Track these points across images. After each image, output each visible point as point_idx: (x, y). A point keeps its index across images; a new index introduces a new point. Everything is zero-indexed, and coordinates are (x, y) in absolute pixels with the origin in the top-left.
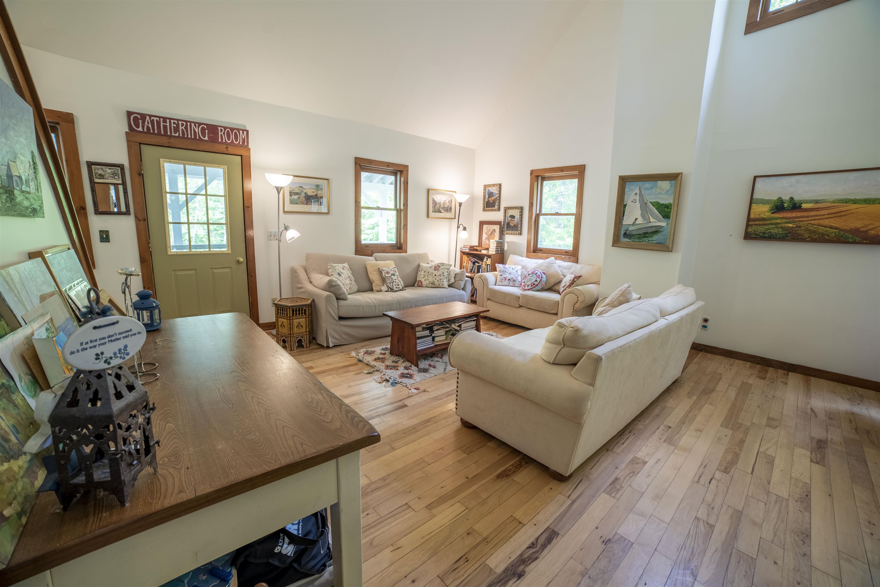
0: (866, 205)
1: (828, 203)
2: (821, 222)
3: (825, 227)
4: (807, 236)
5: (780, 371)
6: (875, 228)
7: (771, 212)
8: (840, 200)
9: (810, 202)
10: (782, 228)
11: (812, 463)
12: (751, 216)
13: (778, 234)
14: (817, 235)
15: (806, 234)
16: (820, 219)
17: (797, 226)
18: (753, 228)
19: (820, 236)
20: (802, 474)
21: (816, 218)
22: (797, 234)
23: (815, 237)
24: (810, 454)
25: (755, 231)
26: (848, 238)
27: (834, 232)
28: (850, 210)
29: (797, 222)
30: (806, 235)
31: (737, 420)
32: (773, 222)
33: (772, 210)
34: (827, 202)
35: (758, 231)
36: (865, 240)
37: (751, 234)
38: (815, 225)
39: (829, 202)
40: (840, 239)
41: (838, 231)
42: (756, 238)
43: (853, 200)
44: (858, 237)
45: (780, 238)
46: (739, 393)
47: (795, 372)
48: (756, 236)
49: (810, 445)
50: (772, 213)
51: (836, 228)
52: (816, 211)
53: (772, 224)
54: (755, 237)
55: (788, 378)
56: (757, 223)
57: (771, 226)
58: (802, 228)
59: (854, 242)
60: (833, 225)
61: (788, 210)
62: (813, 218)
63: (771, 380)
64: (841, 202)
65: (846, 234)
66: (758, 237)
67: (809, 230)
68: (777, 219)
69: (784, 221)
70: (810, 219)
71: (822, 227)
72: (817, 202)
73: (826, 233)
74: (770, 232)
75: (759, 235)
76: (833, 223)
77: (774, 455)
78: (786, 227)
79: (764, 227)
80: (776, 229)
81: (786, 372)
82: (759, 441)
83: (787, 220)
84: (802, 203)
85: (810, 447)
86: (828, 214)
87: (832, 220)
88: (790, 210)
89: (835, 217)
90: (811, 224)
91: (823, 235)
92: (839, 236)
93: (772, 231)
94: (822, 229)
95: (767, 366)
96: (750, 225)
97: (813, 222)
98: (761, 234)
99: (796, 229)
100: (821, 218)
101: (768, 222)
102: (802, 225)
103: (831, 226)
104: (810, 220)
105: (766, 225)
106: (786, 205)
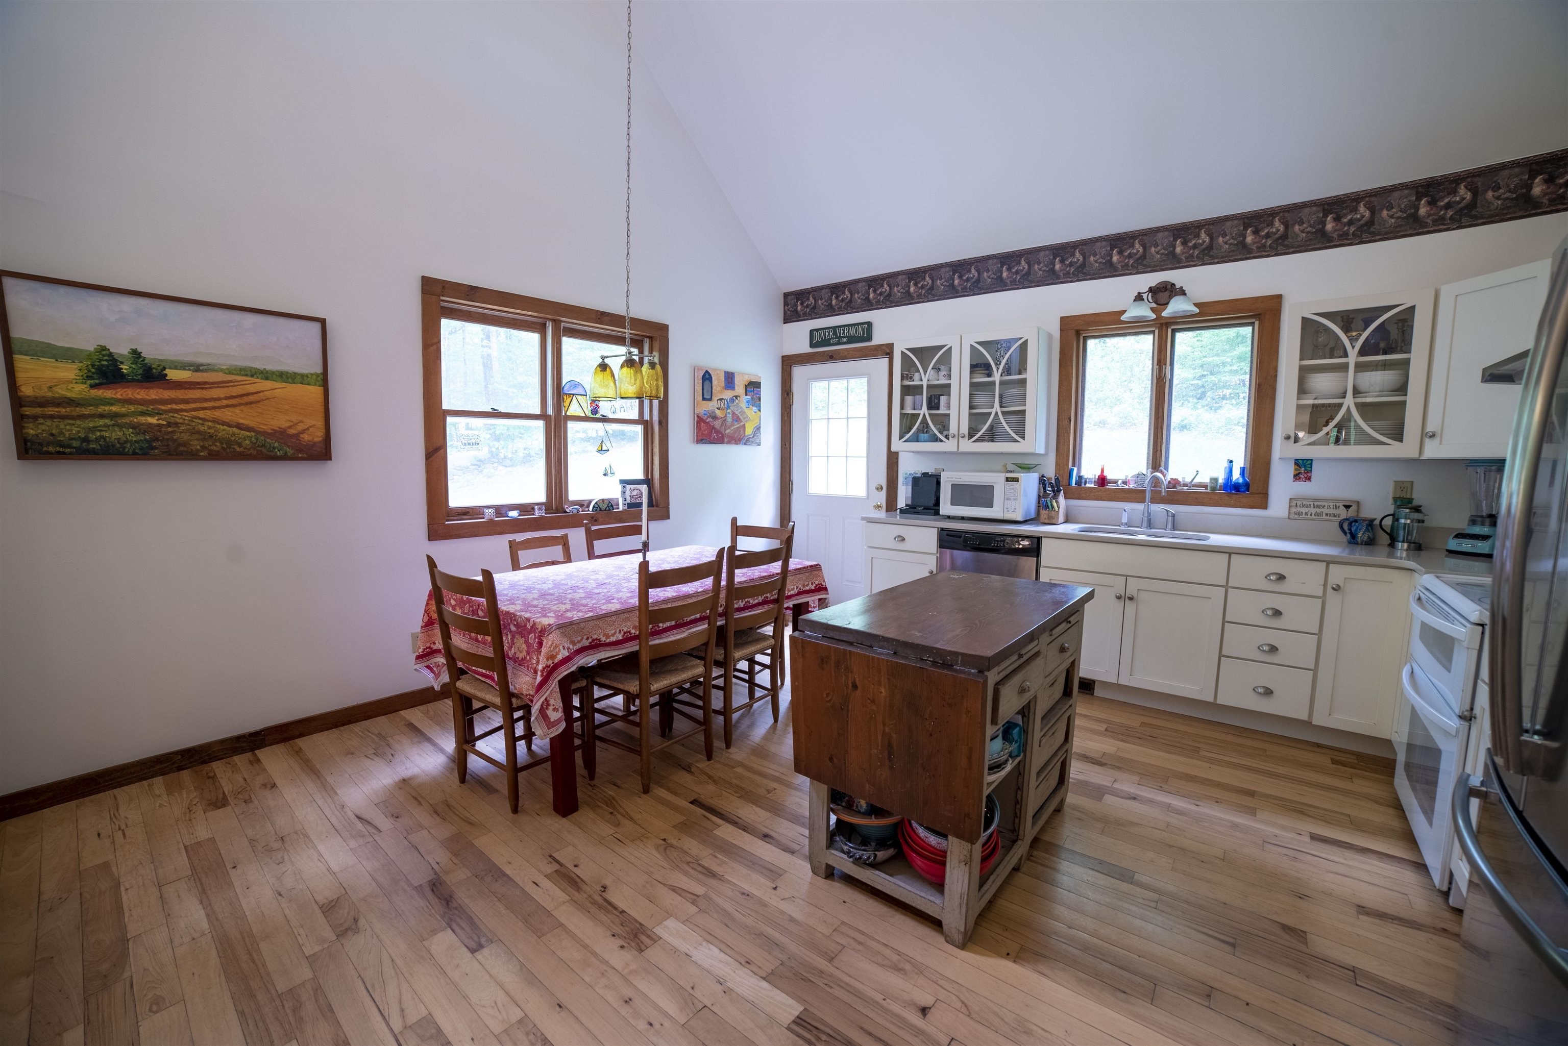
0: (284, 385)
1: (221, 374)
2: (218, 414)
3: (229, 426)
4: (198, 447)
5: (236, 759)
6: (308, 429)
7: (89, 382)
8: (241, 370)
9: (183, 366)
10: (134, 428)
11: (476, 954)
12: (23, 389)
13: (126, 442)
14: (218, 444)
15: (196, 442)
16: (214, 408)
17: (169, 423)
18: (43, 427)
19: (224, 446)
20: (496, 1003)
21: (205, 405)
22: (175, 441)
23: (215, 448)
24: (454, 936)
25: (52, 435)
26: (274, 448)
27: (248, 436)
28: (263, 391)
29: (166, 412)
30: (196, 445)
31: (273, 992)
32: (101, 409)
33: (89, 378)
34: (217, 371)
35: (61, 433)
36: (301, 453)
37: (41, 444)
38: (209, 421)
39: (222, 370)
40: (261, 451)
41: (253, 434)
42: (64, 453)
43: (262, 372)
44: (288, 447)
45: (134, 453)
46: (204, 890)
47: (266, 746)
48: (58, 449)
49: (433, 911)
50: (92, 386)
51: (249, 429)
52: (202, 388)
53: (102, 416)
54: (59, 453)
55: (265, 770)
56: (50, 411)
57: (102, 422)
58: (183, 428)
59: (285, 458)
60: (241, 421)
61: (133, 380)
62: (198, 405)
63: (240, 796)
64: (243, 373)
65: (268, 440)
66: (67, 450)
67: (199, 432)
68: (112, 404)
69: (132, 408)
70: (193, 406)
71: (223, 425)
72: (197, 368)
73: (233, 439)
74: (102, 437)
75: (69, 446)
76: (241, 418)
77: (424, 1013)
78: (142, 424)
79: (78, 422)
80: (116, 428)
81: (249, 754)
82: (368, 1001)
83: (141, 408)
84: (164, 369)
85: (438, 917)
86: (226, 398)
87: (237, 410)
88: (139, 381)
89: (241, 404)
90: (200, 419)
91: (229, 442)
92: (259, 446)
93: (107, 434)
94: (224, 431)
95: (204, 762)
96: (28, 416)
97: (201, 414)
98: (76, 444)
99: (170, 429)
100: (216, 405)
101: (87, 411)
102: (181, 421)
103: (239, 424)
104: (195, 410)
105: (82, 417)
106: (125, 368)
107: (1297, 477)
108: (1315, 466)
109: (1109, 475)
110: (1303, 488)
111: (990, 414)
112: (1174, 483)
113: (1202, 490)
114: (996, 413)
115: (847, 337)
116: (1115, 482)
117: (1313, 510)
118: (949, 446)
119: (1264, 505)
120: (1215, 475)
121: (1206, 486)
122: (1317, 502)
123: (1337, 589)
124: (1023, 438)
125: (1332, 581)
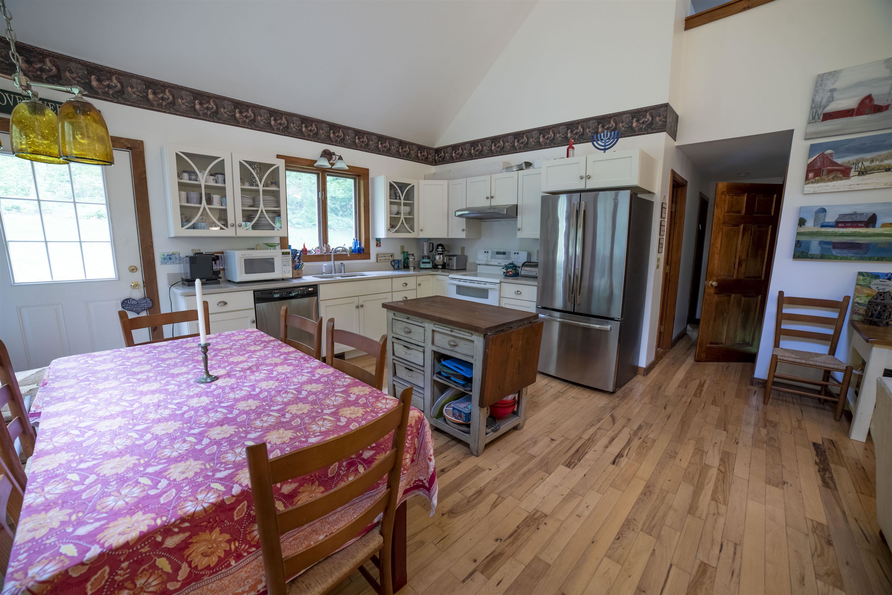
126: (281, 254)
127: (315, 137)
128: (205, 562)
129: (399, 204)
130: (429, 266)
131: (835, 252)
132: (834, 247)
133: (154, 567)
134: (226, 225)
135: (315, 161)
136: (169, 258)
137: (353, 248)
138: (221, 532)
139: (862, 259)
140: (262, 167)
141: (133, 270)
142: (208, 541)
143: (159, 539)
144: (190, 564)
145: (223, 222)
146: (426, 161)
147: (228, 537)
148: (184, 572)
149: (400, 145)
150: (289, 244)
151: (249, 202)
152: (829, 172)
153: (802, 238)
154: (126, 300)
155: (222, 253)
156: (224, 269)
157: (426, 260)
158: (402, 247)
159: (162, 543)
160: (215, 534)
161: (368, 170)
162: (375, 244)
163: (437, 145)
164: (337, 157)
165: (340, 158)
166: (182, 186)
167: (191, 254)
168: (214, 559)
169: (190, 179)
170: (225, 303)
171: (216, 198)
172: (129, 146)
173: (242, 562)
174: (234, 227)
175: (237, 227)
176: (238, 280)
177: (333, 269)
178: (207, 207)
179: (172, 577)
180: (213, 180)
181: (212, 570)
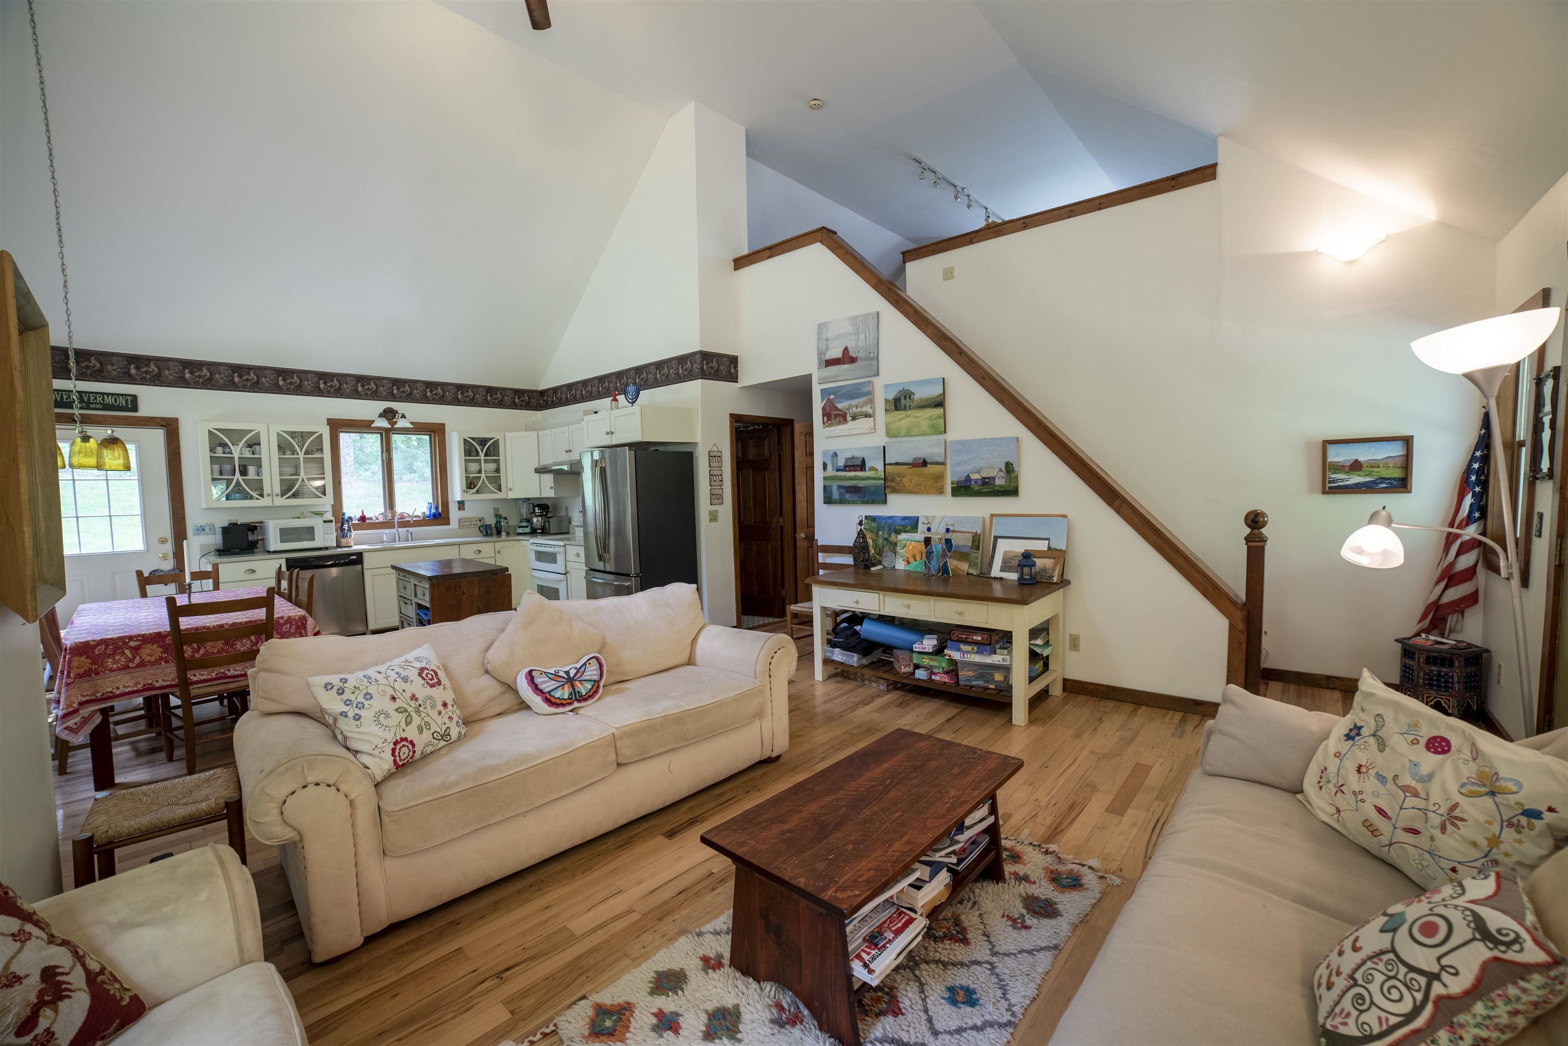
107: (459, 508)
108: (466, 503)
109: (367, 516)
110: (462, 514)
111: (298, 480)
112: (402, 516)
113: (418, 519)
114: (303, 480)
115: (100, 403)
116: (371, 519)
117: (468, 523)
118: (265, 502)
119: (448, 524)
120: (424, 511)
121: (419, 517)
122: (469, 520)
123: (499, 552)
124: (325, 495)
125: (497, 549)
126: (322, 522)
127: (375, 396)
128: (148, 658)
129: (479, 461)
130: (528, 530)
131: (848, 496)
132: (847, 492)
133: (123, 652)
134: (262, 495)
135: (373, 422)
136: (201, 530)
137: (427, 513)
138: (158, 647)
139: (865, 502)
140: (302, 436)
141: (163, 541)
142: (152, 649)
143: (127, 641)
144: (141, 657)
145: (258, 493)
146: (528, 406)
147: (161, 650)
148: (137, 660)
149: (488, 392)
150: (344, 511)
151: (289, 470)
152: (836, 416)
153: (828, 483)
154: (154, 571)
155: (262, 523)
156: (263, 540)
157: (524, 524)
158: (496, 510)
159: (128, 643)
160: (155, 647)
161: (444, 424)
162: (457, 507)
163: (541, 388)
164: (400, 415)
165: (403, 416)
166: (213, 460)
167: (226, 525)
168: (153, 659)
169: (224, 453)
170: (254, 571)
171: (251, 470)
172: (164, 424)
173: (168, 665)
174: (271, 497)
175: (274, 496)
176: (272, 549)
177: (397, 537)
178: (240, 478)
179: (132, 660)
180: (249, 451)
181: (152, 664)
